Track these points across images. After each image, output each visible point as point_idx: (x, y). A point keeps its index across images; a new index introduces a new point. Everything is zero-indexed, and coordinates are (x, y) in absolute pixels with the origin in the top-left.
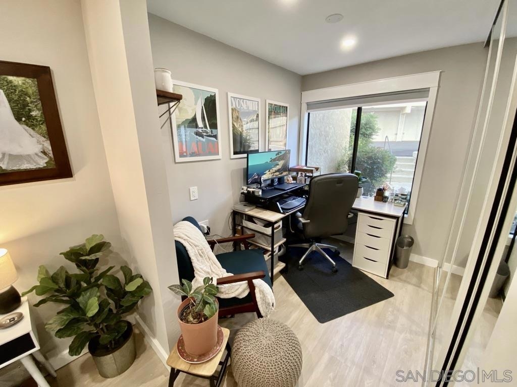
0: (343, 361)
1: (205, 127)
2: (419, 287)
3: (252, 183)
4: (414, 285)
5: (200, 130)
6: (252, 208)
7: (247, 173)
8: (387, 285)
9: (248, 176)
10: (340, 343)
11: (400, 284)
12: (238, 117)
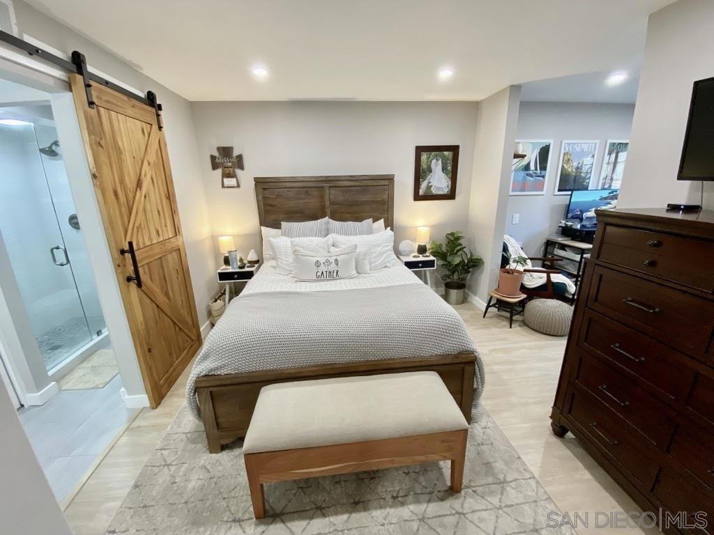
1: (536, 169)
3: (573, 218)
5: (531, 172)
6: (568, 239)
7: (568, 209)
9: (568, 211)
12: (569, 160)
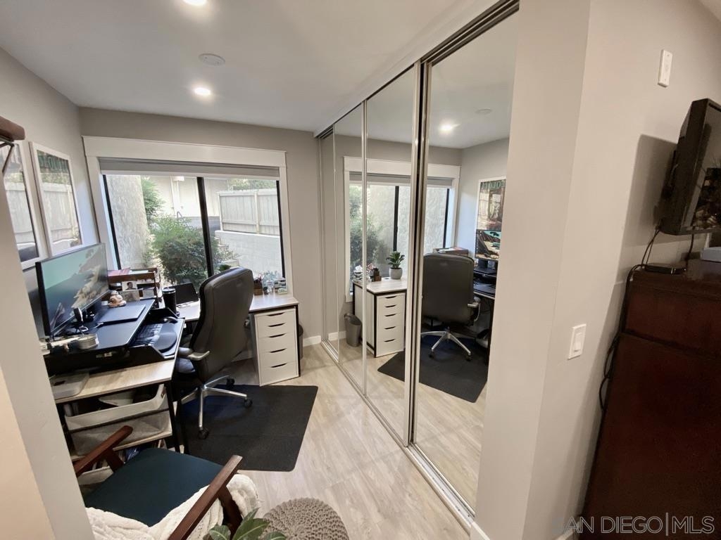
0: (342, 480)
2: (325, 366)
4: (322, 367)
6: (85, 380)
8: (305, 382)
10: (325, 468)
11: (312, 374)
